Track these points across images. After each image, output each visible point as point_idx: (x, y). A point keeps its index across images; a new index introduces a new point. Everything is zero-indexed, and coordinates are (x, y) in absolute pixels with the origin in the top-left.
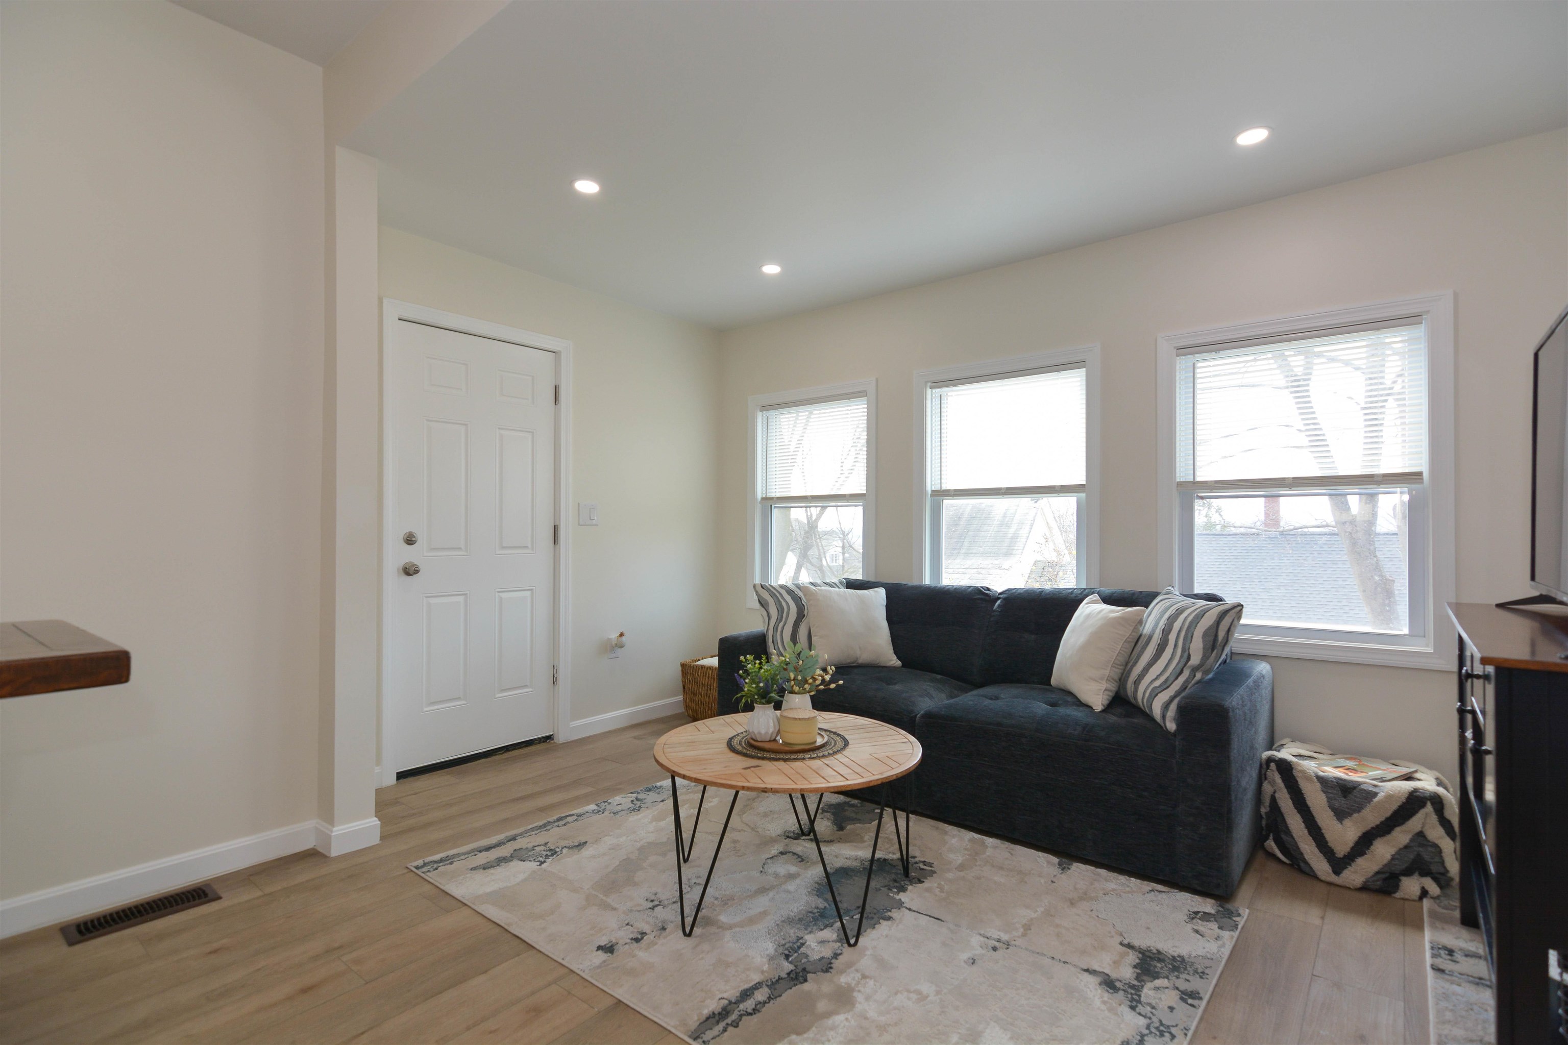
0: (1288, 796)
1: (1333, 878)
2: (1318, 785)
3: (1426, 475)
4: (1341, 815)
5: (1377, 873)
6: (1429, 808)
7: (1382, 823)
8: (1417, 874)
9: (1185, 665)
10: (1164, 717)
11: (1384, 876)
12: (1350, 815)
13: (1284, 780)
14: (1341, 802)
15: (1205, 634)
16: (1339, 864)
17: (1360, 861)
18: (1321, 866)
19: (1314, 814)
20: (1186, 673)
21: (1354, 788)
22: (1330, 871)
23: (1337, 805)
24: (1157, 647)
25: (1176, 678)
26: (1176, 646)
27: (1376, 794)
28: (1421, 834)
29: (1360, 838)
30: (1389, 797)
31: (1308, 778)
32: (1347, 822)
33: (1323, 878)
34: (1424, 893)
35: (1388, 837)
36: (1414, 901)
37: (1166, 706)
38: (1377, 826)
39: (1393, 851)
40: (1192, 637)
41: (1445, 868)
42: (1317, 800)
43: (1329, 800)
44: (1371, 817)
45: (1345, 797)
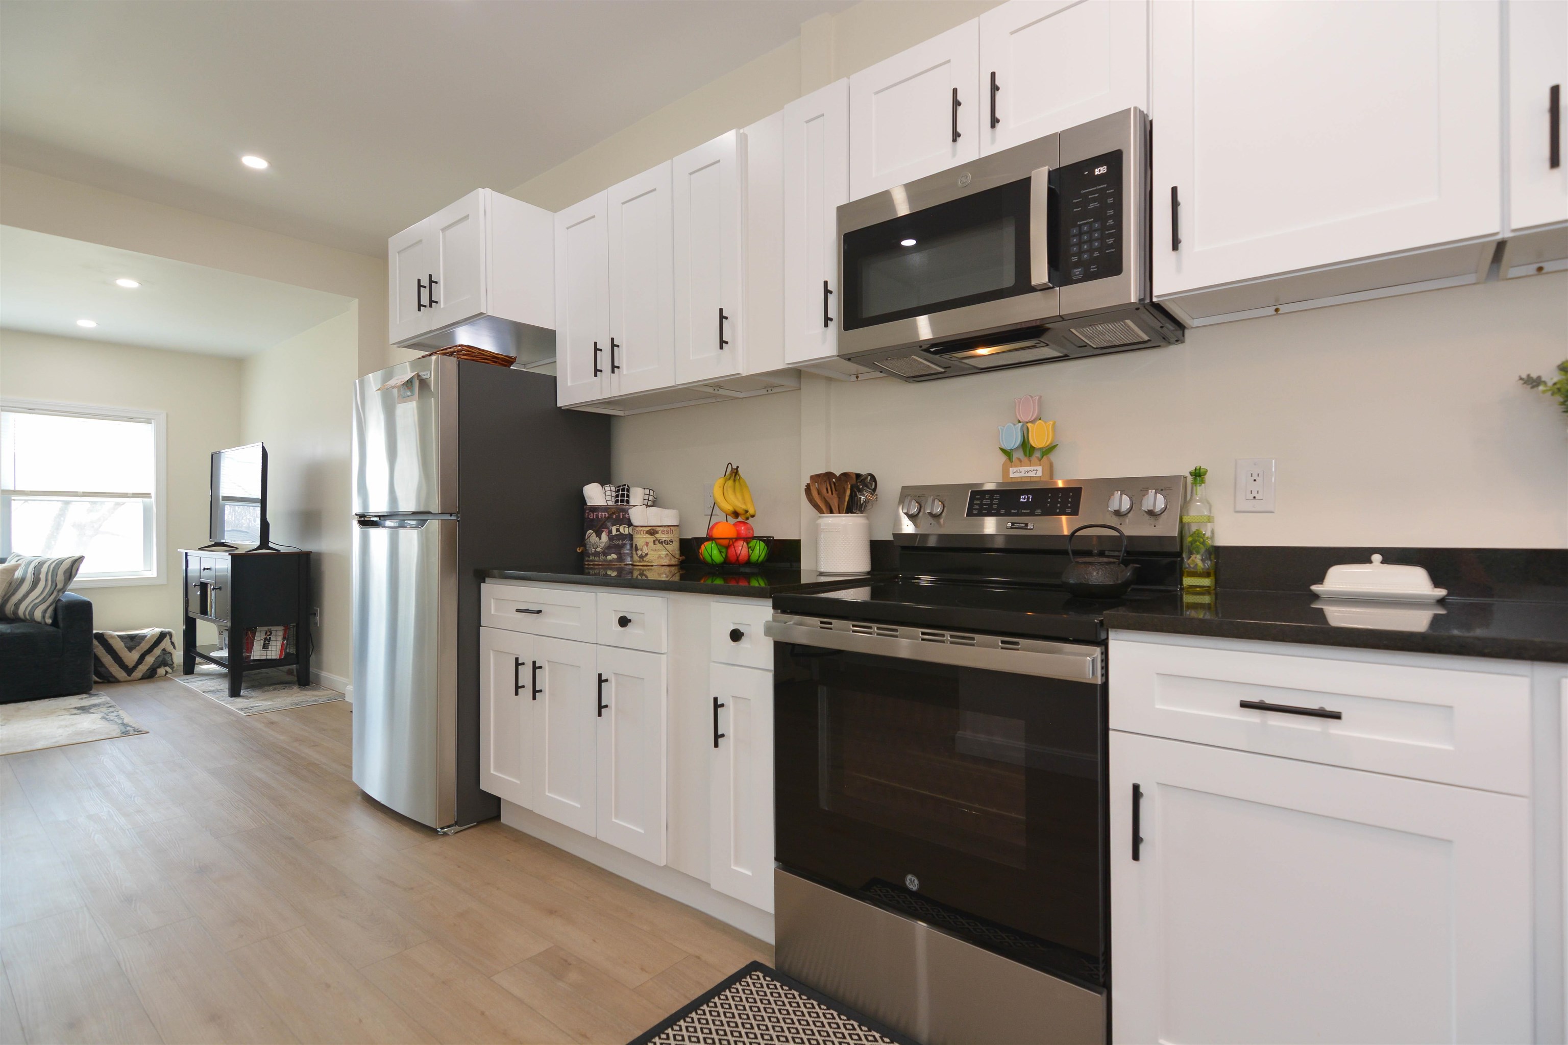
0: (102, 649)
1: (129, 678)
2: (119, 639)
3: (153, 495)
4: (130, 649)
5: (148, 670)
6: (168, 637)
7: (149, 648)
8: (163, 666)
9: (55, 589)
10: (44, 617)
11: (150, 671)
12: (135, 648)
13: (99, 642)
14: (131, 643)
15: (65, 573)
16: (129, 671)
17: (140, 667)
18: (120, 674)
19: (118, 652)
20: (55, 593)
21: (136, 636)
22: (126, 675)
23: (128, 645)
24: (32, 582)
25: (50, 596)
26: (47, 580)
27: (146, 636)
28: (164, 650)
29: (140, 657)
30: (153, 636)
31: (112, 637)
32: (133, 652)
33: (122, 680)
34: (167, 672)
35: (151, 654)
36: (163, 676)
37: (45, 611)
38: (147, 650)
39: (154, 659)
40: (57, 575)
41: (172, 661)
42: (119, 646)
43: (125, 644)
44: (145, 646)
45: (132, 641)
